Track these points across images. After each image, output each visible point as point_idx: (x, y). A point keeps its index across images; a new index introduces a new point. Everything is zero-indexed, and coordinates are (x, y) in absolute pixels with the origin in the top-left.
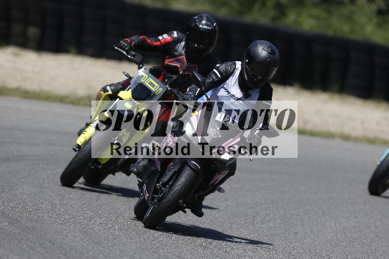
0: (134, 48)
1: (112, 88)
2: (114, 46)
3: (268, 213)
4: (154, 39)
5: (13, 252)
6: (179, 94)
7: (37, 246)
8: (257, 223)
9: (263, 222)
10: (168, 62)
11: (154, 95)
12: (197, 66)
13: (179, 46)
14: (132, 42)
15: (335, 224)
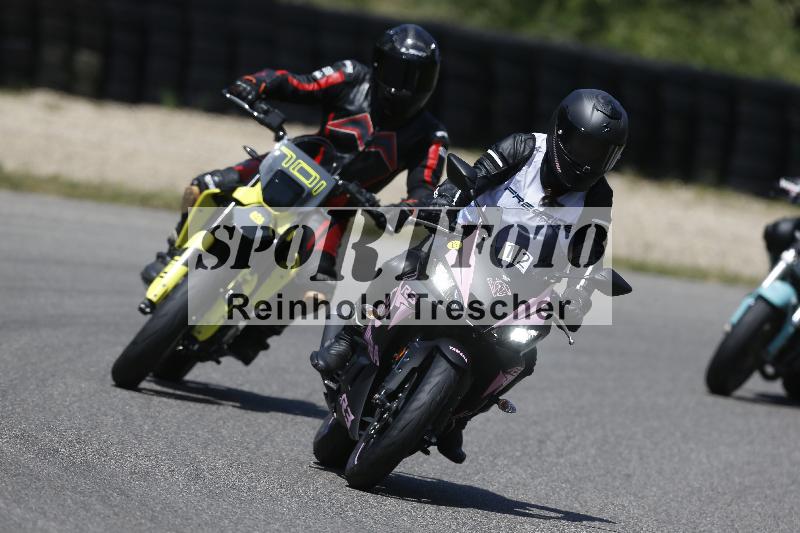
0: (264, 96)
1: (216, 179)
2: (224, 91)
3: (572, 434)
4: (304, 77)
5: (44, 514)
6: (361, 193)
7: (94, 502)
8: (548, 455)
9: (560, 453)
10: (333, 125)
11: (310, 195)
12: (394, 134)
13: (358, 92)
14: (259, 82)
15: (708, 457)
